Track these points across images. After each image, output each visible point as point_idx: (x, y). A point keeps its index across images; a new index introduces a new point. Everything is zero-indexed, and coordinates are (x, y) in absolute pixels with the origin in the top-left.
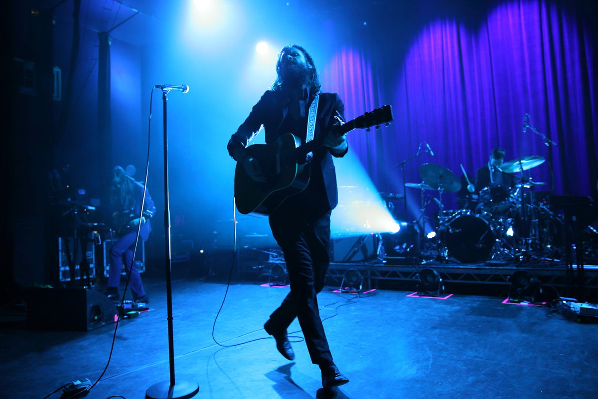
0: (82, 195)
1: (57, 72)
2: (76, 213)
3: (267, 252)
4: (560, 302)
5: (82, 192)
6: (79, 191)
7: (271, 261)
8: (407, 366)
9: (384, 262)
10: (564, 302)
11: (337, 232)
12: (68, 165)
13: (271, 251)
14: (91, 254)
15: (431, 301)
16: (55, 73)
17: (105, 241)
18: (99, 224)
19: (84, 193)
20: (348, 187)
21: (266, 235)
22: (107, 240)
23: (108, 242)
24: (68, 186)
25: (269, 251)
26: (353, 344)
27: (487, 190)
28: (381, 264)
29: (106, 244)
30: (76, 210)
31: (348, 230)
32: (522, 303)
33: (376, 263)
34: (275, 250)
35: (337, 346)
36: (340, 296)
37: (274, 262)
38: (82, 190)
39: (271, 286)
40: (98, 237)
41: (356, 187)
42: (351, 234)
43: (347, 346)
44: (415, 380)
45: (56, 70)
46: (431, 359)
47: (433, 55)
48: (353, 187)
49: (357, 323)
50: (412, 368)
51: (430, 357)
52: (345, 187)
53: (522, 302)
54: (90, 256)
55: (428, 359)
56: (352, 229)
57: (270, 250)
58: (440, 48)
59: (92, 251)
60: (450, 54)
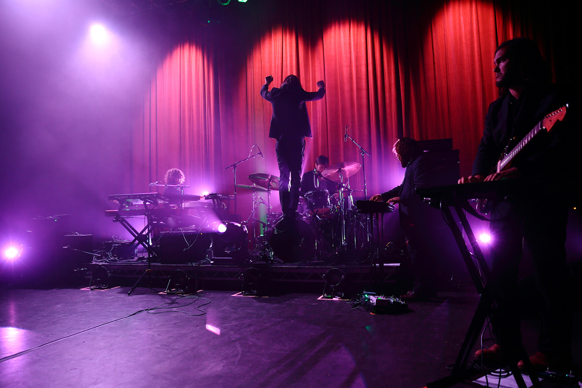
3: (90, 253)
4: (363, 296)
7: (94, 263)
8: (215, 363)
9: (212, 262)
10: (366, 296)
15: (254, 300)
25: (93, 252)
26: (165, 345)
27: (311, 194)
28: (208, 264)
32: (334, 299)
33: (204, 264)
35: (148, 349)
36: (165, 298)
37: (97, 263)
39: (92, 289)
43: (160, 348)
44: (218, 377)
46: (240, 355)
47: (273, 61)
49: (175, 324)
50: (219, 365)
51: (239, 354)
53: (335, 297)
55: (237, 355)
58: (280, 56)
60: (288, 62)
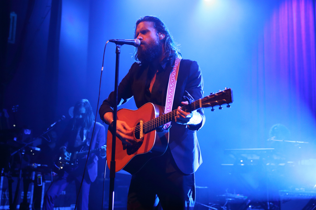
0: (28, 135)
1: (13, 17)
2: (23, 153)
3: (206, 206)
5: (28, 132)
6: (25, 131)
11: (285, 191)
12: (18, 106)
13: (210, 205)
14: (31, 195)
16: (11, 17)
17: (45, 182)
18: (43, 165)
19: (29, 133)
20: (297, 142)
21: (206, 187)
22: (47, 181)
23: (48, 183)
24: (14, 126)
25: (208, 205)
29: (45, 185)
30: (24, 151)
31: (297, 189)
34: (215, 204)
38: (28, 130)
40: (40, 178)
41: (307, 143)
42: (301, 195)
45: (13, 15)
48: (303, 142)
52: (294, 142)
54: (29, 197)
56: (302, 189)
57: (210, 203)
59: (31, 191)
